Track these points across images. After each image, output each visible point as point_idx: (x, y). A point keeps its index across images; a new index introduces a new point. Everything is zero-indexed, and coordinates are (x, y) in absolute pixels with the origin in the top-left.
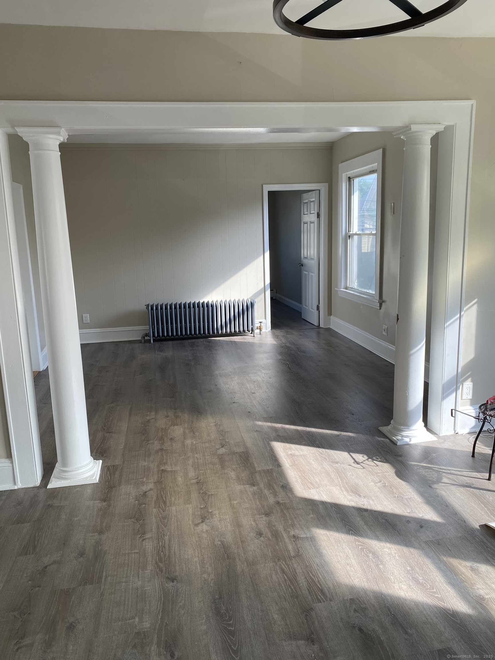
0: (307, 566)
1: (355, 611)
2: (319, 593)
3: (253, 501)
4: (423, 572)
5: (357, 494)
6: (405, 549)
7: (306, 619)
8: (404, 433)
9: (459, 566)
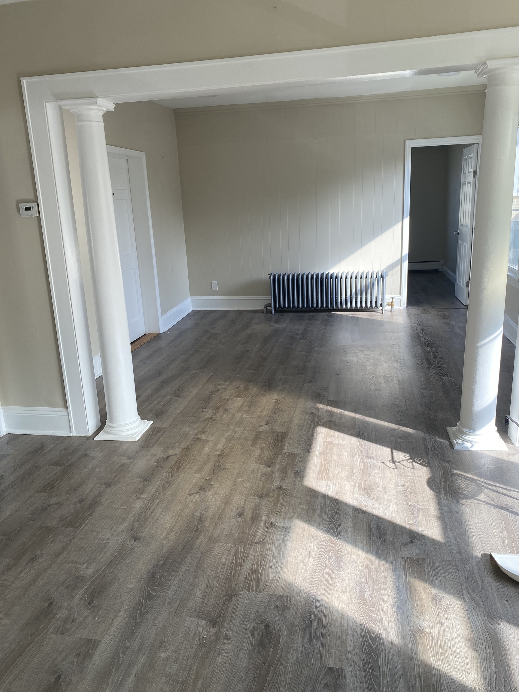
0: (262, 555)
1: (276, 607)
2: (254, 582)
3: (257, 482)
4: (376, 588)
5: (368, 493)
6: (375, 561)
7: (224, 603)
8: (467, 437)
9: (422, 591)
